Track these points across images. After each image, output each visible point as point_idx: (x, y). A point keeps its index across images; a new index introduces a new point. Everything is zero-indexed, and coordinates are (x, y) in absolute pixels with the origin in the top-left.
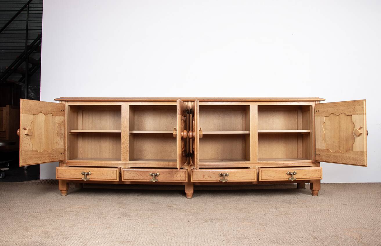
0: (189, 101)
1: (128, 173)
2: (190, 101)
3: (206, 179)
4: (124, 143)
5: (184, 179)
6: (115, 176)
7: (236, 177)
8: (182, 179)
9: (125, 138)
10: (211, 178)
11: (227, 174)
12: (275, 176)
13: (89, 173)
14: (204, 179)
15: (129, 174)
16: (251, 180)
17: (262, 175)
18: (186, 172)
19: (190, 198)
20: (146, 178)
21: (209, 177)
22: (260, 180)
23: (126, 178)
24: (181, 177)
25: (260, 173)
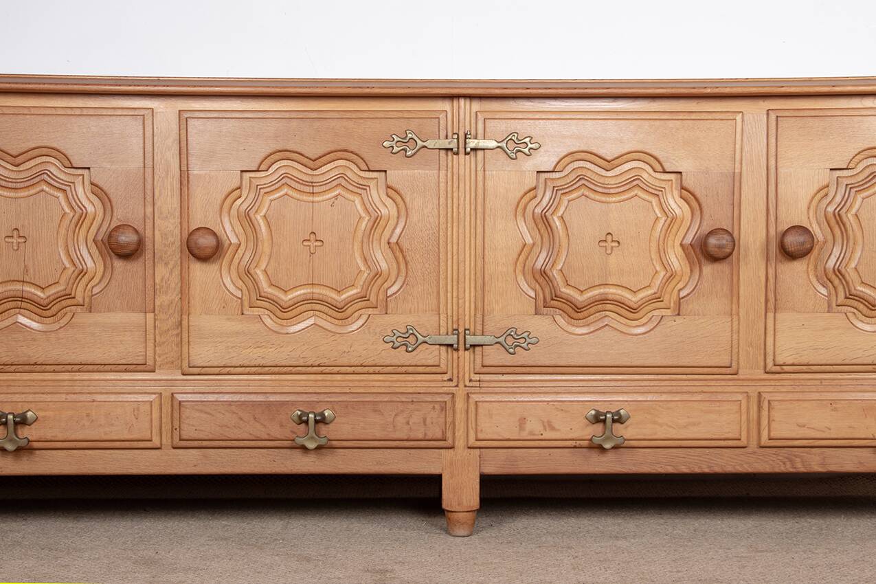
0: (458, 97)
1: (201, 411)
2: (465, 96)
3: (531, 433)
4: (161, 288)
5: (439, 435)
6: (147, 425)
7: (661, 425)
8: (430, 436)
10: (553, 429)
11: (622, 412)
12: (829, 425)
13: (29, 414)
14: (524, 435)
15: (204, 416)
16: (724, 440)
17: (774, 420)
18: (449, 405)
19: (462, 532)
20: (276, 432)
21: (544, 426)
22: (764, 440)
23: (188, 432)
24: (425, 425)
25: (765, 413)
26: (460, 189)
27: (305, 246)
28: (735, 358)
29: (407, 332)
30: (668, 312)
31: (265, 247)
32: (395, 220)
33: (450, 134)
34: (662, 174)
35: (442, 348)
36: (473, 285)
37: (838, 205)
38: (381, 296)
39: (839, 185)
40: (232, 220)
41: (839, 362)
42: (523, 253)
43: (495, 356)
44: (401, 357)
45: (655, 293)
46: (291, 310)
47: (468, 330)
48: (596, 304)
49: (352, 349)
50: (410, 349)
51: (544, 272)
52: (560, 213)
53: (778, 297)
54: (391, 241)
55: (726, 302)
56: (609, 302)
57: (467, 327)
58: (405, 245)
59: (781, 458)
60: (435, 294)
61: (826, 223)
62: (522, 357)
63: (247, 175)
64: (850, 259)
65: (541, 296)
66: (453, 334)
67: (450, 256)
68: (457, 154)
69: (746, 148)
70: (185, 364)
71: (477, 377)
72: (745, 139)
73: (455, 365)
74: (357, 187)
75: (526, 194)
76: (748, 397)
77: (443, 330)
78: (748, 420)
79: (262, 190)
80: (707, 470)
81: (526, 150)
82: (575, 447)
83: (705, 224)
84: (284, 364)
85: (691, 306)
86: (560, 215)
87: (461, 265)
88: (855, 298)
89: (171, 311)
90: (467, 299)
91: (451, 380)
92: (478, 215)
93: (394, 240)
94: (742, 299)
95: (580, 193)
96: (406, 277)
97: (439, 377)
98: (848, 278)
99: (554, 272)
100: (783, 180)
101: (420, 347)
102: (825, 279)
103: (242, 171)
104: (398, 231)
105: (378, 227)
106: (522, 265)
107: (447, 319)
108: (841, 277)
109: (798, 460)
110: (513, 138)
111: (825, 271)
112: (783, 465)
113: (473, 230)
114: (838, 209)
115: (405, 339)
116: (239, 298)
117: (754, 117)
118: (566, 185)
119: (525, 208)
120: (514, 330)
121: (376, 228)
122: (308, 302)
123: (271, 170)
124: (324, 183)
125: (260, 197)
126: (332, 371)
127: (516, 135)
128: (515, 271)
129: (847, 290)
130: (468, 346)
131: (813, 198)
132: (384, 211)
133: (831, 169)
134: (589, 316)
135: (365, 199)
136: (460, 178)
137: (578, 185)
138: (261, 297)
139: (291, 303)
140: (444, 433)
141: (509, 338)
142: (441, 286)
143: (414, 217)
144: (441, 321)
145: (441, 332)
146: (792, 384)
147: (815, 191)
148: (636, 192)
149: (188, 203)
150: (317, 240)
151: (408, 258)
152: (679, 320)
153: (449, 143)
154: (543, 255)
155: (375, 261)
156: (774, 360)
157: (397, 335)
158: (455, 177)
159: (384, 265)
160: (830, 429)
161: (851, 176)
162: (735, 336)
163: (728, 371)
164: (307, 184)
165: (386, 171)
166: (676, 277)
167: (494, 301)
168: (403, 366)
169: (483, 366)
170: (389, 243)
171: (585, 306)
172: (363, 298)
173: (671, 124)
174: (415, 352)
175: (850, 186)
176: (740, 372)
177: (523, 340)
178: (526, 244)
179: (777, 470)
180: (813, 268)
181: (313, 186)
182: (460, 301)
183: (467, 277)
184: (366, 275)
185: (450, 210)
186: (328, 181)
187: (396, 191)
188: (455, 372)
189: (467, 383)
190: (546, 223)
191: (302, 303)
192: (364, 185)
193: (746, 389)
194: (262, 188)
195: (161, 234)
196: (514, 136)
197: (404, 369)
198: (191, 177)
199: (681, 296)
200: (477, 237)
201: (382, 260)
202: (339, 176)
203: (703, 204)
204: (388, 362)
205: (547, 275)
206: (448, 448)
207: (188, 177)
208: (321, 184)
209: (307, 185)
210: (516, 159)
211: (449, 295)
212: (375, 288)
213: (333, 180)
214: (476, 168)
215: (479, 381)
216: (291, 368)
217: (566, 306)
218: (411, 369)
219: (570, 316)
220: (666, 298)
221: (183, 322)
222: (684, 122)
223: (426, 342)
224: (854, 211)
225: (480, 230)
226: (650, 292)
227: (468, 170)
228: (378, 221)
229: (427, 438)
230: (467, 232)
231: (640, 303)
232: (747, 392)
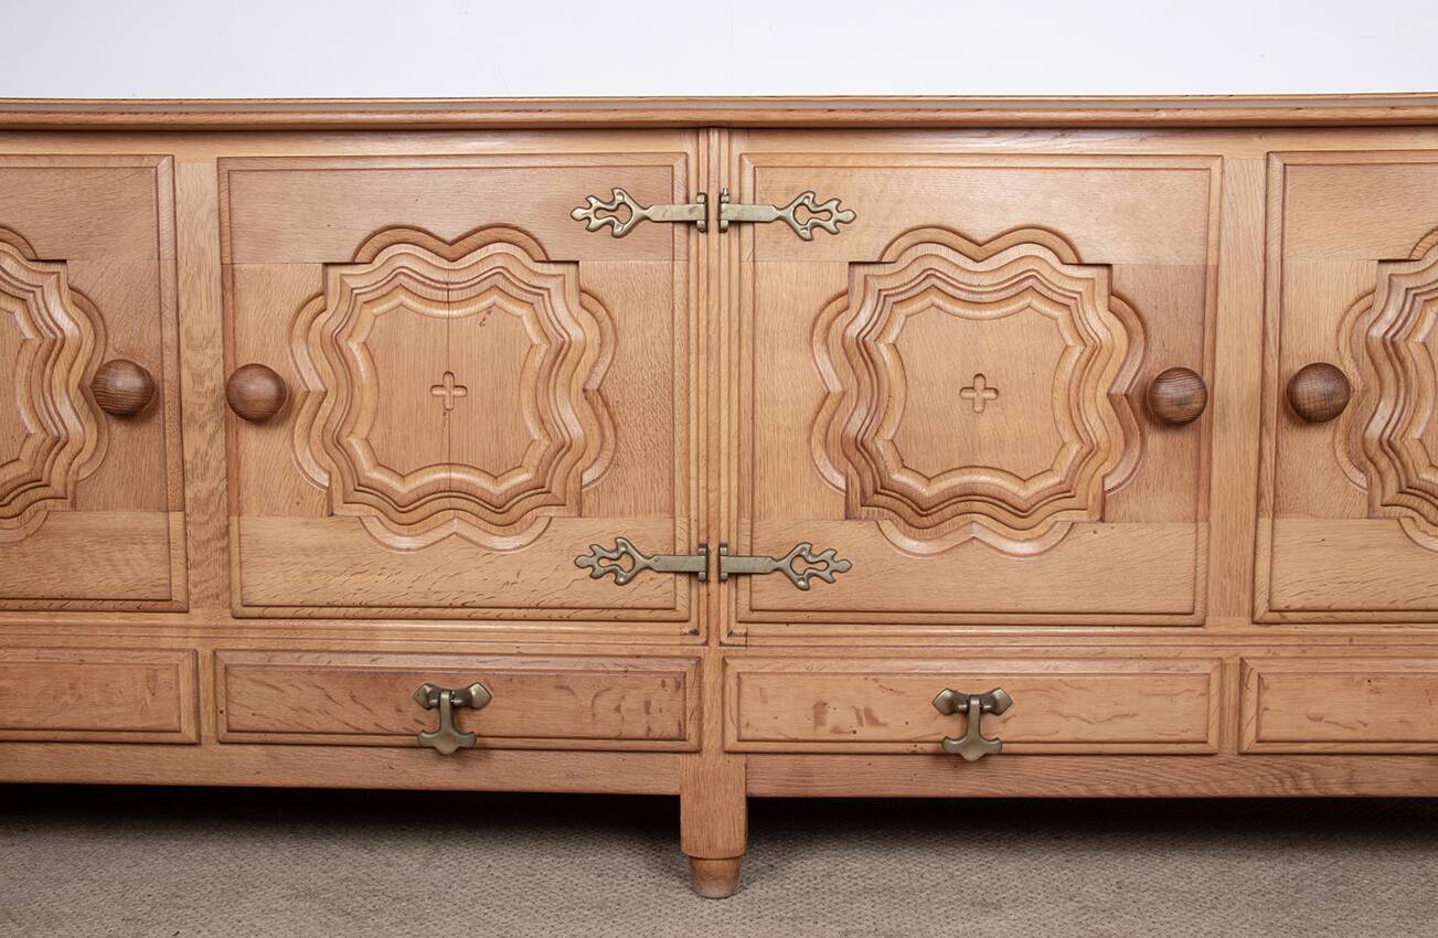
0: (707, 127)
1: (262, 683)
2: (719, 127)
3: (836, 730)
4: (195, 468)
5: (673, 731)
6: (171, 705)
7: (1067, 717)
8: (656, 732)
9: (202, 427)
10: (874, 722)
11: (997, 694)
12: (1364, 718)
14: (824, 732)
15: (266, 691)
16: (1178, 742)
17: (1266, 709)
18: (690, 678)
19: (716, 892)
20: (391, 721)
21: (860, 718)
22: (1249, 742)
23: (242, 717)
24: (648, 713)
25: (1251, 696)
26: (711, 294)
27: (433, 395)
28: (1200, 598)
29: (617, 549)
30: (1084, 516)
31: (367, 399)
32: (597, 352)
33: (693, 194)
34: (1076, 268)
35: (678, 577)
36: (734, 466)
37: (1392, 327)
38: (571, 486)
39: (1394, 290)
40: (311, 349)
41: (1384, 605)
42: (824, 410)
43: (773, 592)
44: (606, 592)
45: (1061, 483)
46: (415, 509)
47: (726, 545)
48: (954, 500)
49: (522, 577)
50: (621, 580)
51: (862, 444)
52: (891, 339)
53: (1280, 491)
54: (588, 387)
55: (1187, 499)
56: (978, 498)
57: (724, 540)
58: (612, 394)
59: (1276, 772)
60: (666, 481)
61: (1367, 359)
62: (820, 595)
63: (334, 272)
64: (1410, 423)
65: (857, 485)
66: (700, 554)
67: (693, 414)
68: (705, 230)
69: (1228, 222)
70: (236, 600)
71: (740, 629)
72: (1226, 206)
73: (703, 607)
74: (526, 291)
75: (829, 303)
76: (1223, 666)
77: (681, 546)
78: (1222, 708)
79: (359, 298)
80: (1145, 793)
81: (830, 225)
82: (914, 753)
83: (1153, 358)
84: (403, 603)
85: (1124, 506)
86: (891, 341)
87: (713, 430)
88: (1417, 492)
89: (212, 508)
90: (724, 489)
91: (695, 633)
92: (744, 340)
93: (593, 386)
94: (1215, 492)
95: (926, 301)
96: (615, 451)
97: (676, 628)
98: (1406, 457)
99: (880, 444)
100: (1294, 279)
101: (639, 576)
102: (1364, 458)
103: (326, 265)
104: (601, 369)
105: (565, 363)
106: (824, 431)
107: (689, 526)
108: (1392, 454)
109: (1307, 775)
110: (806, 201)
111: (1364, 443)
112: (1278, 785)
113: (734, 369)
114: (1391, 333)
115: (613, 562)
116: (324, 487)
117: (1242, 166)
118: (901, 286)
119: (828, 328)
120: (807, 546)
121: (560, 366)
122: (443, 494)
123: (377, 262)
124: (468, 284)
125: (357, 310)
126: (488, 616)
127: (812, 196)
128: (809, 441)
129: (1403, 477)
130: (724, 575)
131: (1346, 313)
132: (576, 334)
133: (1381, 261)
134: (943, 522)
135: (541, 311)
136: (712, 273)
137: (924, 286)
138: (363, 486)
139: (413, 496)
140: (681, 727)
141: (799, 561)
142: (677, 468)
143: (629, 344)
144: (678, 529)
145: (678, 549)
146: (1300, 643)
147: (1351, 299)
148: (1028, 301)
149: (234, 322)
150: (456, 387)
151: (618, 419)
152: (1104, 530)
153: (691, 211)
154: (862, 411)
155: (561, 424)
156: (1269, 601)
157: (598, 555)
158: (703, 274)
159: (576, 430)
160: (1365, 725)
161: (1416, 274)
162: (1202, 559)
163: (1189, 620)
164: (439, 285)
165: (577, 263)
166: (1100, 452)
167: (771, 495)
168: (610, 609)
169: (753, 610)
170: (584, 390)
171: (936, 506)
172: (538, 488)
173: (1094, 177)
174: (631, 585)
175: (1414, 292)
176: (1209, 620)
177: (822, 566)
178: (829, 393)
179: (1268, 793)
180: (1342, 437)
181: (449, 290)
182: (711, 495)
183: (724, 452)
184: (543, 448)
185: (693, 331)
186: (476, 281)
187: (595, 298)
188: (703, 619)
189: (724, 639)
190: (866, 356)
191: (431, 497)
192: (540, 288)
193: (1221, 653)
194: (360, 294)
195: (193, 375)
196: (808, 197)
197: (612, 614)
198: (237, 274)
199: (1106, 489)
200: (743, 380)
201: (572, 420)
202: (493, 271)
203: (1151, 324)
204: (584, 601)
205: (867, 451)
206: (691, 752)
207: (233, 276)
208: (463, 285)
209: (438, 288)
210: (811, 240)
211: (693, 484)
212: (561, 471)
213: (485, 279)
214: (740, 256)
215: (746, 635)
216: (416, 610)
217: (901, 504)
218: (623, 614)
219: (907, 522)
220: (1080, 490)
221: (231, 528)
222: (1117, 172)
223: (651, 569)
224: (1420, 337)
225: (747, 366)
226: (1052, 480)
227: (724, 260)
228: (563, 352)
229: (651, 735)
230: (724, 370)
231: (1033, 501)
232: (1220, 659)
